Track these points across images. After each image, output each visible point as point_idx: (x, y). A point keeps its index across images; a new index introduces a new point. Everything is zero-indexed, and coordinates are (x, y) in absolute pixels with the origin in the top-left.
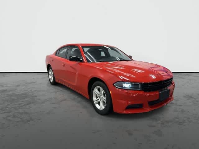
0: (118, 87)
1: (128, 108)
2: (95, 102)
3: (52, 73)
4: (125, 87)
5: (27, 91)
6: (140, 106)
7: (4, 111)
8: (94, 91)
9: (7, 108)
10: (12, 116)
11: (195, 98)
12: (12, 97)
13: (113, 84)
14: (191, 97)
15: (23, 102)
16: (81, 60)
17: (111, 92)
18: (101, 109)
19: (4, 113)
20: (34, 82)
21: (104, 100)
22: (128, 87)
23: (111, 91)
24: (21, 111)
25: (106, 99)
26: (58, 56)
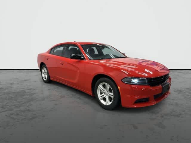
0: (127, 83)
1: (137, 102)
2: (99, 98)
3: (46, 72)
4: (133, 83)
5: (23, 88)
6: (146, 100)
7: (4, 109)
8: (99, 87)
9: (8, 106)
10: (16, 114)
11: (184, 93)
12: (10, 95)
13: (122, 80)
14: (181, 92)
15: (22, 99)
16: (83, 58)
17: (119, 88)
18: (107, 105)
19: (6, 111)
20: (28, 80)
21: (110, 96)
22: (136, 82)
23: (119, 86)
24: (22, 108)
25: (113, 95)
26: (53, 54)
